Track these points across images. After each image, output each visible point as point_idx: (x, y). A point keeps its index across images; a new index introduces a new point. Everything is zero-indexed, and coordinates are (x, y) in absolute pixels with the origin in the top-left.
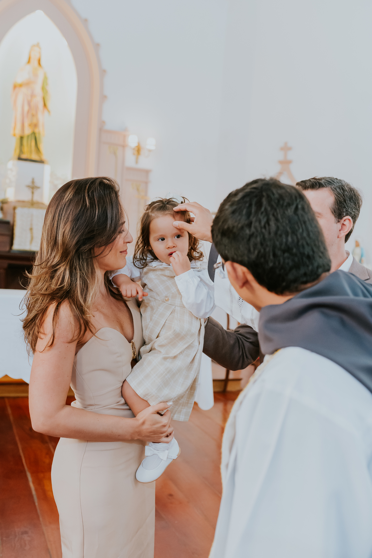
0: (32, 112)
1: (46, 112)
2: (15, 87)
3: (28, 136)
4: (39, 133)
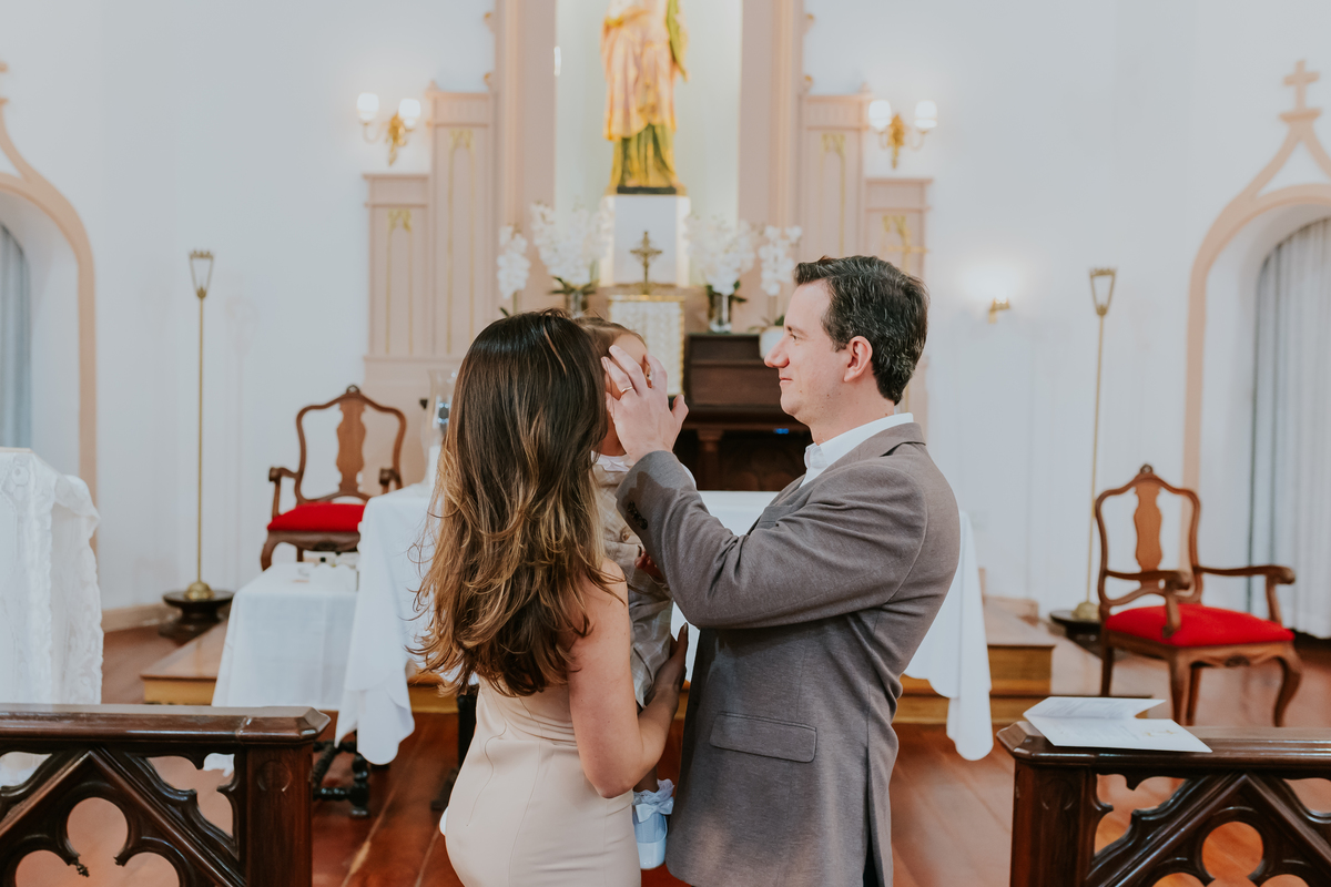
0: (644, 81)
1: (678, 76)
2: (608, 28)
3: (639, 135)
4: (663, 127)
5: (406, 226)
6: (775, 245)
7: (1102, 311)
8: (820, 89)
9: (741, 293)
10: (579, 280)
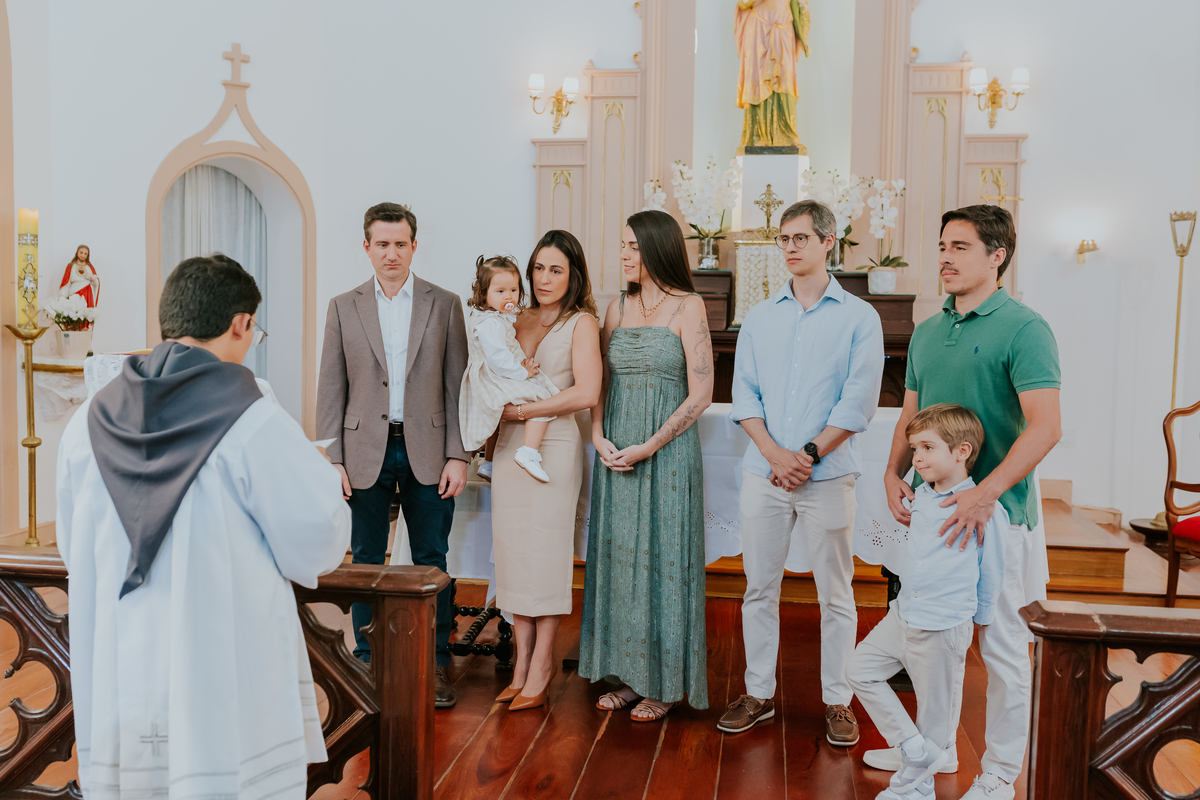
0: (771, 56)
1: (800, 50)
2: (740, 11)
3: (766, 102)
4: (787, 94)
5: (567, 183)
6: (881, 196)
7: (1183, 252)
8: (924, 59)
9: (851, 237)
10: (711, 228)
